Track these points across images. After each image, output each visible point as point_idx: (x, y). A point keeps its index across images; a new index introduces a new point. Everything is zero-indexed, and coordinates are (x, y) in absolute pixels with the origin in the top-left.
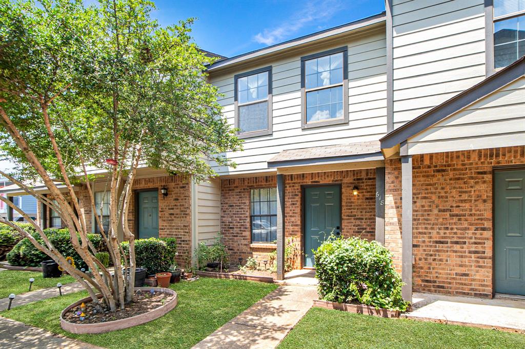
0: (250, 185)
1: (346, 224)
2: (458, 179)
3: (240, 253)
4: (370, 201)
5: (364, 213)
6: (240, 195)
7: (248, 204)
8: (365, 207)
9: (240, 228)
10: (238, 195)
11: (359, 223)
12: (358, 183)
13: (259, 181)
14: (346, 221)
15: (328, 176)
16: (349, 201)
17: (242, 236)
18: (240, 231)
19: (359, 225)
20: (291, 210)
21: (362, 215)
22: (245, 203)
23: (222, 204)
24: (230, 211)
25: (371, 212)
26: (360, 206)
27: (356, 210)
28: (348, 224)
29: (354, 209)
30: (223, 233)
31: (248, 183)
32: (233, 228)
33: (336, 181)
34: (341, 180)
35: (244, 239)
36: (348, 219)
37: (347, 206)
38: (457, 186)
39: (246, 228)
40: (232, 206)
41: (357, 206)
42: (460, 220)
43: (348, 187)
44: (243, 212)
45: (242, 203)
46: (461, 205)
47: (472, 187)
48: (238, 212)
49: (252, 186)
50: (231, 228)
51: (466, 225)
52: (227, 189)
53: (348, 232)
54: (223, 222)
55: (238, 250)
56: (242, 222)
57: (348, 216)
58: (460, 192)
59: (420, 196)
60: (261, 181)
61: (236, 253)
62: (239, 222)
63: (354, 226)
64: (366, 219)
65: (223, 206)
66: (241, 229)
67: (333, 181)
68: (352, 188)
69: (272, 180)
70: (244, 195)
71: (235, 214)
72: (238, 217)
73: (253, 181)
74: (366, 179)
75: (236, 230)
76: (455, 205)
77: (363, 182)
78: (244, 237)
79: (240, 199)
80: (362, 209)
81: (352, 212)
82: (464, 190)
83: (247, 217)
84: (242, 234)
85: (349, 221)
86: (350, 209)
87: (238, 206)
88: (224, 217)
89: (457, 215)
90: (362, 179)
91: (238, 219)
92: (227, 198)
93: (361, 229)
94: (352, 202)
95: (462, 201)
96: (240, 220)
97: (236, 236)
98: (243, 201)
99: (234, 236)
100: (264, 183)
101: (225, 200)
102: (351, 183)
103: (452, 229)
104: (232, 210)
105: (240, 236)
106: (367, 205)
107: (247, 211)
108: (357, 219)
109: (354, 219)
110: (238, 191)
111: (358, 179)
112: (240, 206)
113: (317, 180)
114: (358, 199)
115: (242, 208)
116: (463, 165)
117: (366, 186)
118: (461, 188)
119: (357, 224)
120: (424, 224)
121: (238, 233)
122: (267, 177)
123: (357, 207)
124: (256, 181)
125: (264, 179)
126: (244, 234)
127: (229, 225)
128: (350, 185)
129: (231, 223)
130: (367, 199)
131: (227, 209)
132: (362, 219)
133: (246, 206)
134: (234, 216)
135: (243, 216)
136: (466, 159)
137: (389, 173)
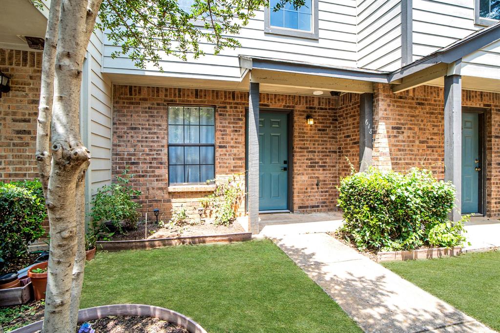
0: (168, 98)
1: (298, 158)
2: (432, 113)
3: (150, 202)
4: (322, 132)
5: (316, 146)
6: (151, 112)
7: (165, 127)
8: (317, 139)
9: (151, 163)
10: (146, 112)
11: (312, 157)
12: (311, 112)
13: (184, 95)
14: (298, 154)
15: (279, 100)
16: (302, 131)
17: (154, 176)
18: (150, 167)
19: (311, 159)
20: (232, 139)
21: (315, 148)
22: (160, 125)
23: (114, 124)
24: (132, 136)
25: (323, 144)
26: (313, 137)
27: (308, 142)
28: (300, 158)
29: (307, 140)
30: (117, 173)
31: (166, 96)
32: (137, 163)
33: (288, 107)
34: (293, 107)
35: (157, 180)
36: (301, 152)
37: (300, 137)
38: (431, 119)
39: (161, 163)
40: (135, 128)
41: (310, 137)
42: (433, 151)
43: (301, 115)
44: (156, 139)
45: (154, 125)
46: (434, 137)
47: (440, 122)
48: (146, 138)
49: (172, 101)
50: (133, 163)
51: (436, 157)
52: (126, 101)
53: (300, 166)
54: (117, 154)
55: (147, 197)
56: (153, 155)
57: (301, 148)
58: (434, 126)
59: (406, 126)
60: (188, 96)
61: (142, 202)
62: (148, 155)
63: (307, 159)
64: (319, 152)
65: (117, 128)
66: (152, 165)
67: (284, 106)
68: (304, 117)
69: (205, 95)
70: (157, 112)
71: (142, 141)
72: (147, 146)
73: (175, 95)
74: (318, 109)
75: (142, 167)
76: (430, 137)
77: (315, 112)
78: (158, 176)
79: (152, 119)
80: (315, 141)
81: (304, 144)
82: (436, 124)
83: (163, 146)
84: (153, 172)
85: (302, 154)
86: (302, 140)
87: (146, 129)
88: (119, 146)
89: (431, 147)
90: (314, 108)
91: (147, 149)
92: (124, 116)
93: (314, 163)
94: (304, 133)
95: (435, 134)
96: (151, 150)
97: (143, 176)
98: (156, 123)
99: (140, 176)
100: (192, 99)
101: (121, 118)
102: (304, 111)
103: (428, 160)
104: (135, 135)
105: (150, 176)
106: (319, 137)
107: (163, 138)
108: (310, 152)
109: (307, 152)
110: (147, 106)
111: (311, 108)
112: (150, 129)
113: (266, 103)
114: (311, 130)
115: (155, 133)
116: (435, 101)
117: (319, 116)
118: (434, 122)
119: (310, 157)
120: (410, 154)
121: (146, 172)
122: (197, 91)
123: (309, 139)
124: (179, 94)
125: (192, 93)
126: (158, 172)
127: (130, 159)
128: (302, 113)
129: (134, 155)
130: (319, 130)
131: (125, 133)
132: (315, 152)
133: (161, 129)
134: (140, 144)
135: (156, 144)
136: (436, 96)
137: (383, 100)
